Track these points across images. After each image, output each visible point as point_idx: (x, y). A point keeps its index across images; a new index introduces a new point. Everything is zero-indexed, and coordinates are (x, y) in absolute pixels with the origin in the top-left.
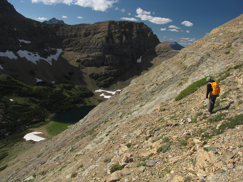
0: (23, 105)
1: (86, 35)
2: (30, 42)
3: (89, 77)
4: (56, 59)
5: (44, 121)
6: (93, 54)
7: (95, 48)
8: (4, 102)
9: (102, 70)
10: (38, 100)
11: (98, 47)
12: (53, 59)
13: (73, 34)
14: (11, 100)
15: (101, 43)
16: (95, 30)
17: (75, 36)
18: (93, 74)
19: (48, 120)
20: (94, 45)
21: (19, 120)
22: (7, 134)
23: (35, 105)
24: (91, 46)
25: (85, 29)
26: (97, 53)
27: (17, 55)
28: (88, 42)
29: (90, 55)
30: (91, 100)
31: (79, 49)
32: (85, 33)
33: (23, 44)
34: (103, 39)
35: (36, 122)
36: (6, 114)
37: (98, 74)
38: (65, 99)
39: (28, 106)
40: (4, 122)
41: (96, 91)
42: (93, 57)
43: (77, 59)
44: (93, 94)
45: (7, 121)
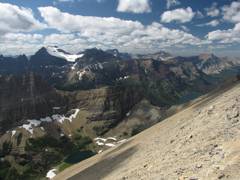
0: (52, 153)
1: (94, 98)
2: (59, 108)
3: (92, 129)
4: (74, 117)
5: (60, 162)
6: (96, 113)
7: (98, 109)
8: (43, 152)
9: (101, 123)
10: (59, 149)
11: (100, 108)
12: (73, 117)
13: (86, 98)
14: (46, 150)
15: (101, 106)
16: (100, 94)
17: (87, 99)
18: (95, 127)
19: (62, 161)
20: (97, 106)
21: (48, 162)
22: (42, 169)
23: (58, 152)
24: (96, 107)
25: (93, 94)
26: (98, 113)
27: (52, 118)
28: (95, 104)
29: (95, 114)
30: (89, 146)
31: (89, 109)
32: (93, 97)
33: (56, 110)
34: (103, 103)
35: (56, 163)
36: (43, 158)
37: (98, 127)
38: (74, 147)
39: (54, 153)
40: (42, 163)
41: (95, 139)
42: (96, 115)
43: (87, 116)
44: (92, 141)
45: (43, 163)
